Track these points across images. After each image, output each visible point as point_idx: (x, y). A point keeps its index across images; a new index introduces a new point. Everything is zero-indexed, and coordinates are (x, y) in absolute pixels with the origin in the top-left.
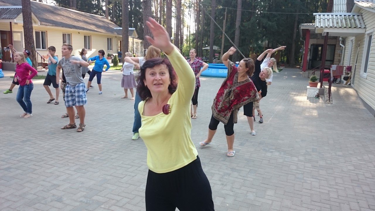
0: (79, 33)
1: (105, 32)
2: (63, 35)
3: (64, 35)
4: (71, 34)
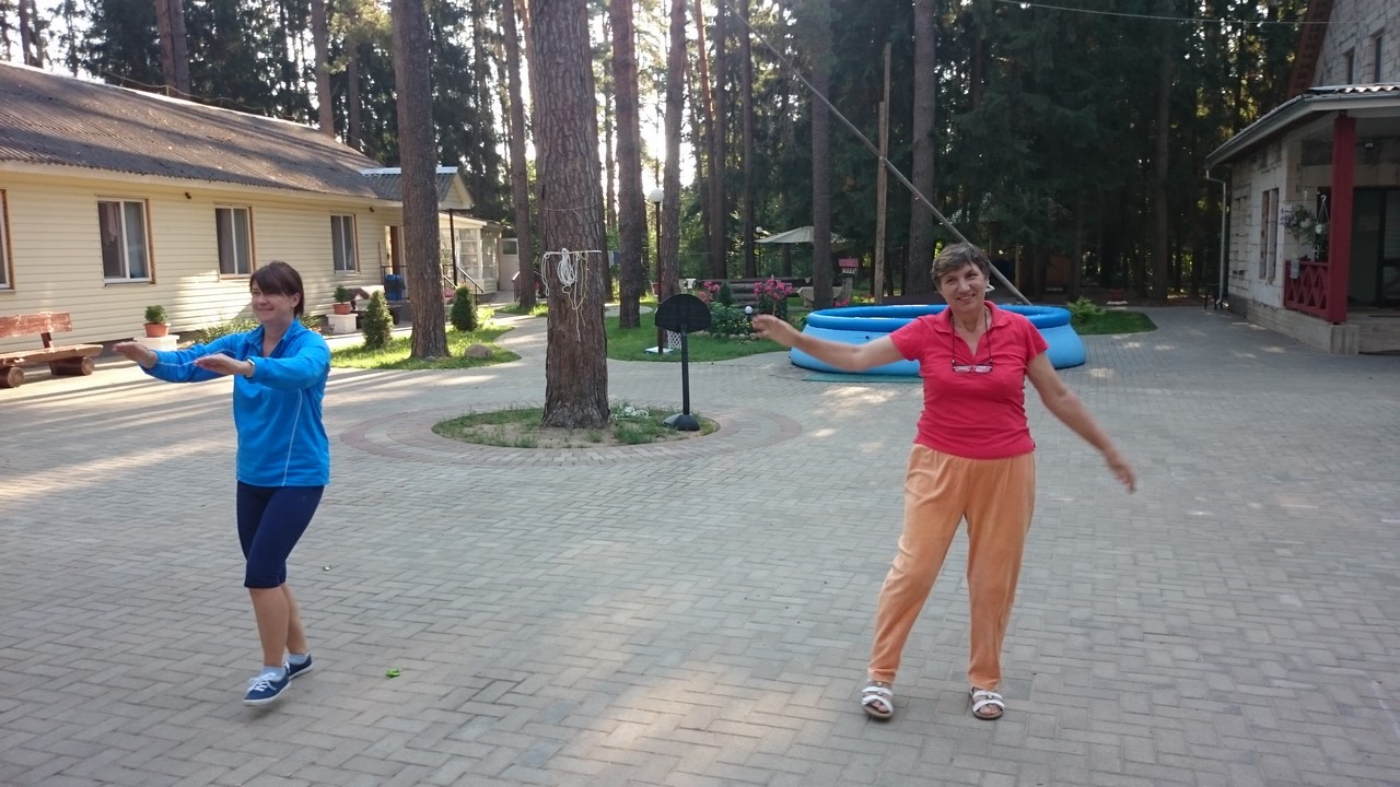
0: (188, 196)
1: (317, 189)
2: (102, 208)
3: (105, 211)
4: (147, 200)
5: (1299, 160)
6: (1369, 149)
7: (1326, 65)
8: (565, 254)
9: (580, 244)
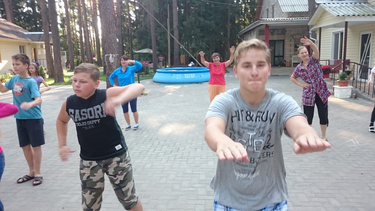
1: (16, 38)
5: (258, 34)
6: (272, 32)
7: (263, 12)
8: (111, 55)
9: (114, 53)
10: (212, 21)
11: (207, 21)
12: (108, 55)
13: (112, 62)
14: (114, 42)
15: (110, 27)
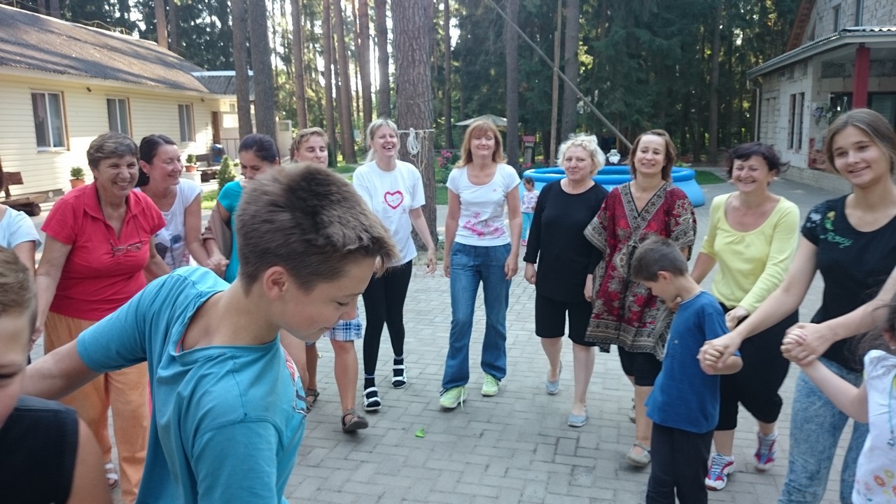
0: (89, 90)
2: (34, 97)
3: (36, 99)
4: (62, 92)
8: (412, 131)
9: (422, 125)
10: (675, 40)
11: (658, 41)
12: (403, 131)
13: (415, 152)
14: (424, 93)
15: (415, 47)
